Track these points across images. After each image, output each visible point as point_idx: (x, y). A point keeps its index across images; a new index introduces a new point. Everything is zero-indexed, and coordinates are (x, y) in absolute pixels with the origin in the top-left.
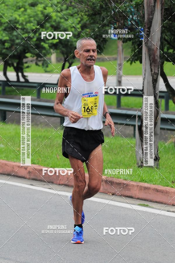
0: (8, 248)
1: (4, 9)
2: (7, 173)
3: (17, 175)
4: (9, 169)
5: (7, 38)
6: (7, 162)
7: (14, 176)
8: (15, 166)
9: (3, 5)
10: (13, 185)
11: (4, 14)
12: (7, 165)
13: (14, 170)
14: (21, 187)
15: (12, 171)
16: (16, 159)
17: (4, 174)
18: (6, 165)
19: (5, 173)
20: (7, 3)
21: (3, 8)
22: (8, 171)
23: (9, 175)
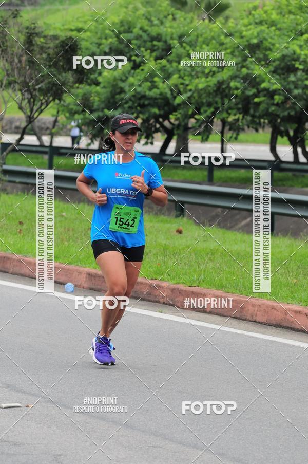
0: (278, 454)
1: (274, 35)
2: (274, 323)
3: (293, 326)
4: (277, 317)
5: (278, 86)
6: (275, 304)
7: (287, 328)
8: (290, 310)
9: (273, 28)
10: (285, 345)
11: (273, 45)
12: (275, 309)
13: (288, 317)
14: (299, 347)
15: (283, 319)
16: (292, 298)
17: (270, 325)
18: (273, 308)
19: (271, 322)
20: (279, 26)
21: (271, 35)
22: (277, 319)
23: (278, 326)
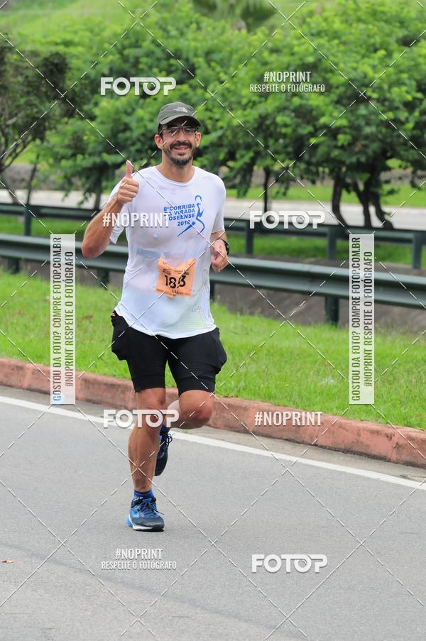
0: (351, 627)
1: (338, 51)
2: (343, 447)
3: (368, 451)
4: (347, 439)
5: (344, 122)
6: (343, 421)
7: (361, 454)
8: (364, 429)
9: (336, 41)
10: (358, 477)
11: (336, 64)
12: (344, 428)
13: (361, 439)
14: (378, 480)
15: (355, 441)
16: (367, 413)
17: (337, 450)
18: (341, 426)
19: (339, 446)
20: (344, 38)
21: (333, 51)
22: (346, 441)
23: (347, 451)
